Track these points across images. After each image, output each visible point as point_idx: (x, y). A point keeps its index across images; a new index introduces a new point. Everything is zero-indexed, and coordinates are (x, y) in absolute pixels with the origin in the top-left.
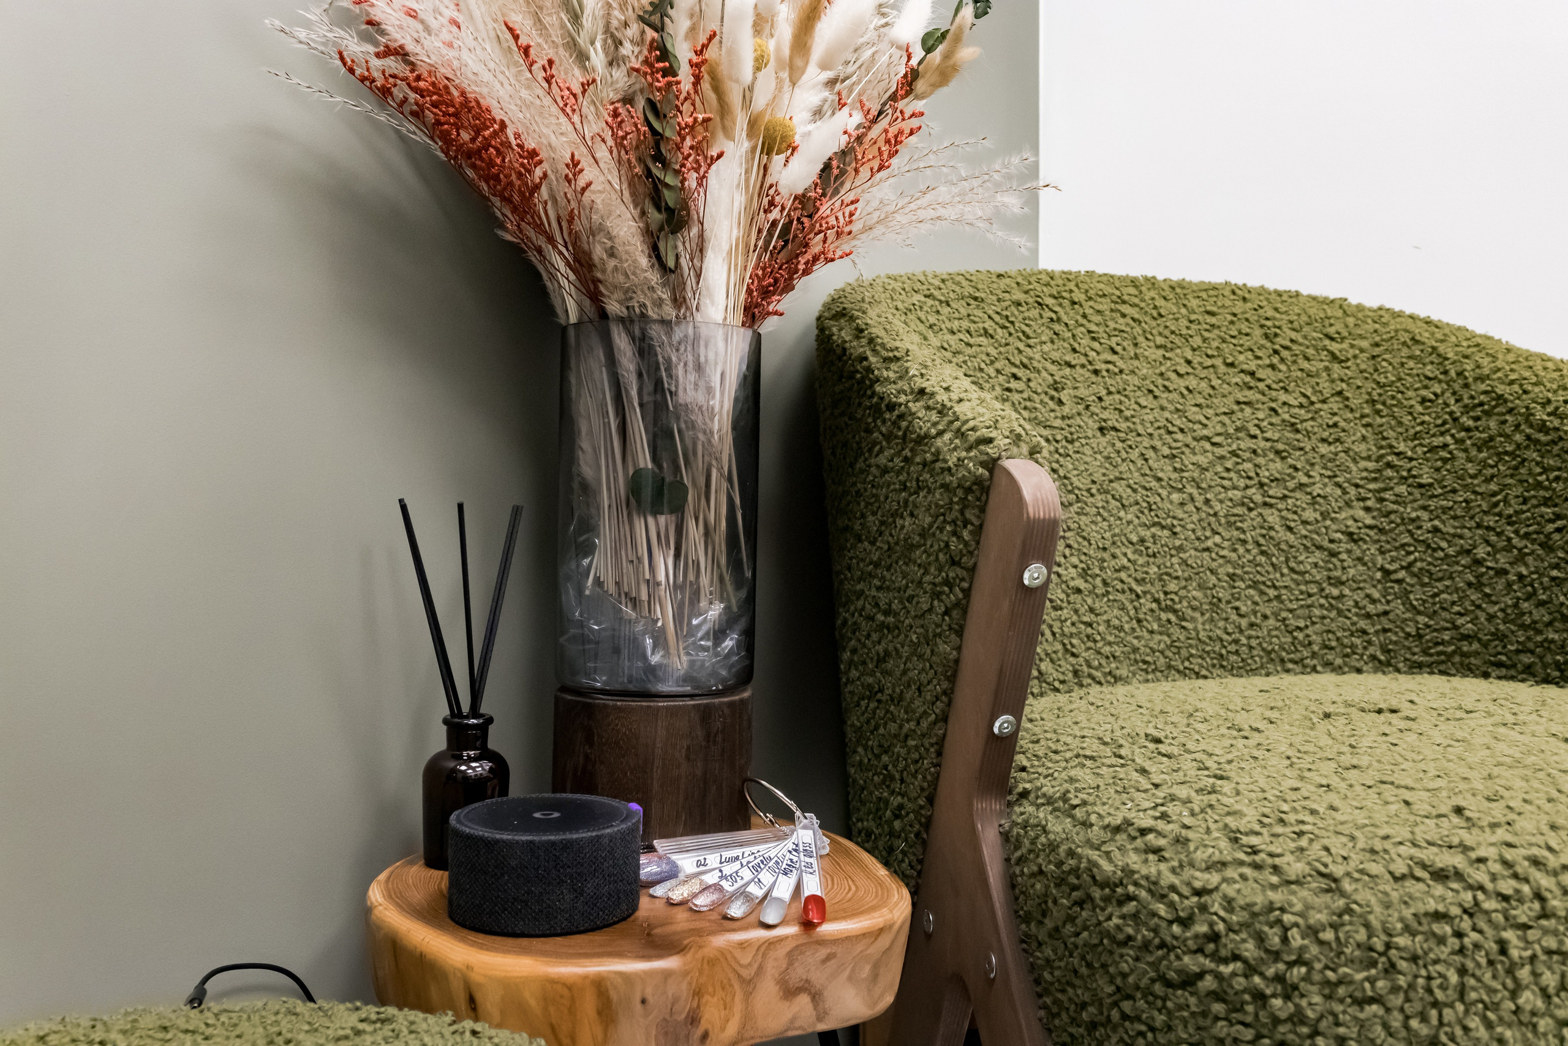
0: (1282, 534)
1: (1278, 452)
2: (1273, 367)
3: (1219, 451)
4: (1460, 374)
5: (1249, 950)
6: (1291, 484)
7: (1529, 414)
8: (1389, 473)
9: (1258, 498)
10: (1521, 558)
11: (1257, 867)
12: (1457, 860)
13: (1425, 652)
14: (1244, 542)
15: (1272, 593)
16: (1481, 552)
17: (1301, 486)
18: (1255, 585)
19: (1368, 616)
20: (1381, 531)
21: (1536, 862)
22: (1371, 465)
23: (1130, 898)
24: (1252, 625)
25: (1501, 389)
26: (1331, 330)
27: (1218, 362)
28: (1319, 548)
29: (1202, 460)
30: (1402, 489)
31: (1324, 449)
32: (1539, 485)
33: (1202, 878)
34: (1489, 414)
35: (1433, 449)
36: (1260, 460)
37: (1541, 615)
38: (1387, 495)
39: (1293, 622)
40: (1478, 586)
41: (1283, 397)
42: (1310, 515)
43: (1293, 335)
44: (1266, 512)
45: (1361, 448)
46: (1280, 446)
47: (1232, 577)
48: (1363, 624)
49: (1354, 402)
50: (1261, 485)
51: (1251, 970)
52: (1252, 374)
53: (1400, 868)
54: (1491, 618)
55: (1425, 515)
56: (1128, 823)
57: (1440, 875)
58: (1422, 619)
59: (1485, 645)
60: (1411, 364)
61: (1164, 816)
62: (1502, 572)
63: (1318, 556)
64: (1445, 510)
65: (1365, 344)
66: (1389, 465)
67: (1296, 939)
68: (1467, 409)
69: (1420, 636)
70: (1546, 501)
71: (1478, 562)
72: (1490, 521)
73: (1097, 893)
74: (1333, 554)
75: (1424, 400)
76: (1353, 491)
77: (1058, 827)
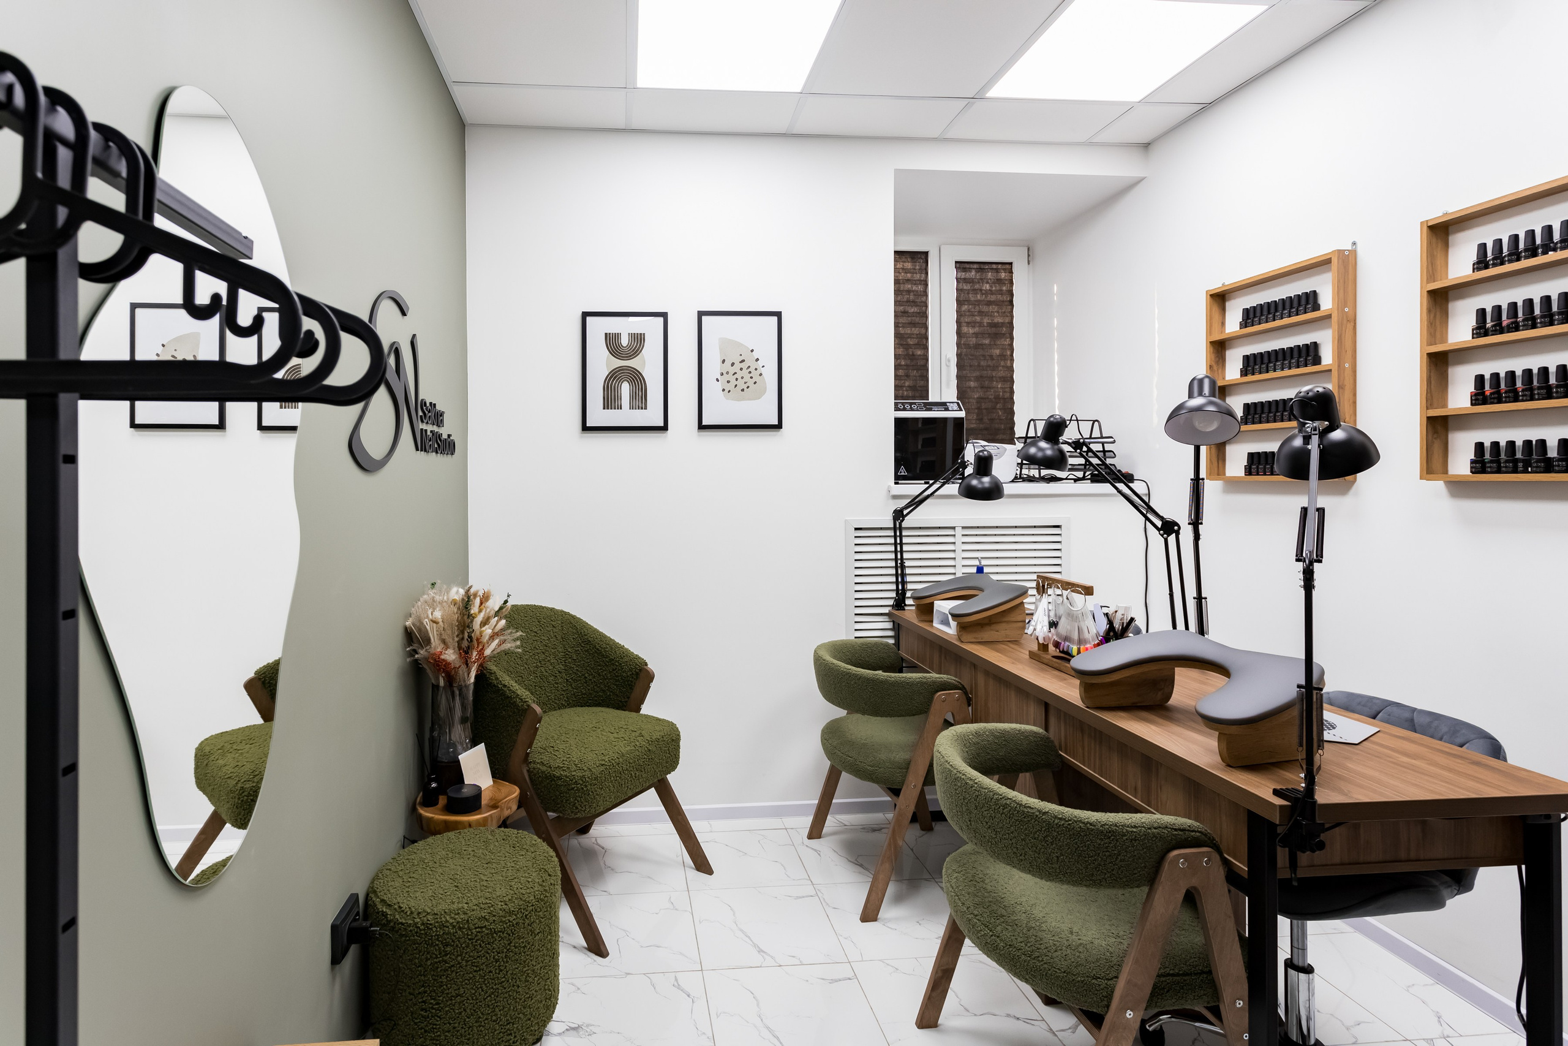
0: (545, 673)
1: (543, 653)
2: (540, 630)
3: (531, 654)
4: (581, 633)
5: (581, 782)
6: (546, 660)
7: (595, 646)
8: (567, 656)
9: (540, 665)
10: (594, 677)
11: (580, 770)
12: (604, 763)
13: (575, 698)
14: (537, 677)
15: (544, 688)
16: (586, 675)
17: (549, 661)
18: (540, 687)
19: (564, 691)
20: (566, 670)
21: (612, 759)
22: (563, 654)
23: (562, 779)
24: (540, 697)
25: (590, 639)
26: (552, 619)
27: (528, 630)
28: (553, 675)
29: (526, 657)
30: (570, 660)
31: (553, 651)
32: (597, 662)
33: (573, 773)
34: (587, 644)
35: (576, 651)
36: (539, 655)
37: (598, 689)
38: (567, 661)
39: (548, 695)
40: (586, 683)
41: (543, 638)
42: (551, 667)
43: (545, 621)
44: (541, 668)
45: (560, 650)
46: (543, 651)
47: (535, 686)
48: (563, 693)
49: (559, 638)
50: (540, 661)
51: (581, 785)
52: (536, 632)
53: (598, 765)
54: (589, 690)
55: (575, 666)
56: (558, 766)
57: (602, 765)
58: (575, 690)
59: (588, 696)
60: (570, 629)
61: (564, 764)
62: (590, 680)
63: (552, 678)
64: (579, 665)
65: (559, 622)
66: (567, 654)
67: (587, 779)
68: (583, 642)
69: (574, 694)
70: (599, 666)
71: (586, 678)
72: (588, 668)
73: (555, 779)
74: (556, 677)
75: (573, 639)
76: (559, 661)
77: (544, 769)
